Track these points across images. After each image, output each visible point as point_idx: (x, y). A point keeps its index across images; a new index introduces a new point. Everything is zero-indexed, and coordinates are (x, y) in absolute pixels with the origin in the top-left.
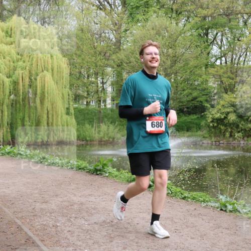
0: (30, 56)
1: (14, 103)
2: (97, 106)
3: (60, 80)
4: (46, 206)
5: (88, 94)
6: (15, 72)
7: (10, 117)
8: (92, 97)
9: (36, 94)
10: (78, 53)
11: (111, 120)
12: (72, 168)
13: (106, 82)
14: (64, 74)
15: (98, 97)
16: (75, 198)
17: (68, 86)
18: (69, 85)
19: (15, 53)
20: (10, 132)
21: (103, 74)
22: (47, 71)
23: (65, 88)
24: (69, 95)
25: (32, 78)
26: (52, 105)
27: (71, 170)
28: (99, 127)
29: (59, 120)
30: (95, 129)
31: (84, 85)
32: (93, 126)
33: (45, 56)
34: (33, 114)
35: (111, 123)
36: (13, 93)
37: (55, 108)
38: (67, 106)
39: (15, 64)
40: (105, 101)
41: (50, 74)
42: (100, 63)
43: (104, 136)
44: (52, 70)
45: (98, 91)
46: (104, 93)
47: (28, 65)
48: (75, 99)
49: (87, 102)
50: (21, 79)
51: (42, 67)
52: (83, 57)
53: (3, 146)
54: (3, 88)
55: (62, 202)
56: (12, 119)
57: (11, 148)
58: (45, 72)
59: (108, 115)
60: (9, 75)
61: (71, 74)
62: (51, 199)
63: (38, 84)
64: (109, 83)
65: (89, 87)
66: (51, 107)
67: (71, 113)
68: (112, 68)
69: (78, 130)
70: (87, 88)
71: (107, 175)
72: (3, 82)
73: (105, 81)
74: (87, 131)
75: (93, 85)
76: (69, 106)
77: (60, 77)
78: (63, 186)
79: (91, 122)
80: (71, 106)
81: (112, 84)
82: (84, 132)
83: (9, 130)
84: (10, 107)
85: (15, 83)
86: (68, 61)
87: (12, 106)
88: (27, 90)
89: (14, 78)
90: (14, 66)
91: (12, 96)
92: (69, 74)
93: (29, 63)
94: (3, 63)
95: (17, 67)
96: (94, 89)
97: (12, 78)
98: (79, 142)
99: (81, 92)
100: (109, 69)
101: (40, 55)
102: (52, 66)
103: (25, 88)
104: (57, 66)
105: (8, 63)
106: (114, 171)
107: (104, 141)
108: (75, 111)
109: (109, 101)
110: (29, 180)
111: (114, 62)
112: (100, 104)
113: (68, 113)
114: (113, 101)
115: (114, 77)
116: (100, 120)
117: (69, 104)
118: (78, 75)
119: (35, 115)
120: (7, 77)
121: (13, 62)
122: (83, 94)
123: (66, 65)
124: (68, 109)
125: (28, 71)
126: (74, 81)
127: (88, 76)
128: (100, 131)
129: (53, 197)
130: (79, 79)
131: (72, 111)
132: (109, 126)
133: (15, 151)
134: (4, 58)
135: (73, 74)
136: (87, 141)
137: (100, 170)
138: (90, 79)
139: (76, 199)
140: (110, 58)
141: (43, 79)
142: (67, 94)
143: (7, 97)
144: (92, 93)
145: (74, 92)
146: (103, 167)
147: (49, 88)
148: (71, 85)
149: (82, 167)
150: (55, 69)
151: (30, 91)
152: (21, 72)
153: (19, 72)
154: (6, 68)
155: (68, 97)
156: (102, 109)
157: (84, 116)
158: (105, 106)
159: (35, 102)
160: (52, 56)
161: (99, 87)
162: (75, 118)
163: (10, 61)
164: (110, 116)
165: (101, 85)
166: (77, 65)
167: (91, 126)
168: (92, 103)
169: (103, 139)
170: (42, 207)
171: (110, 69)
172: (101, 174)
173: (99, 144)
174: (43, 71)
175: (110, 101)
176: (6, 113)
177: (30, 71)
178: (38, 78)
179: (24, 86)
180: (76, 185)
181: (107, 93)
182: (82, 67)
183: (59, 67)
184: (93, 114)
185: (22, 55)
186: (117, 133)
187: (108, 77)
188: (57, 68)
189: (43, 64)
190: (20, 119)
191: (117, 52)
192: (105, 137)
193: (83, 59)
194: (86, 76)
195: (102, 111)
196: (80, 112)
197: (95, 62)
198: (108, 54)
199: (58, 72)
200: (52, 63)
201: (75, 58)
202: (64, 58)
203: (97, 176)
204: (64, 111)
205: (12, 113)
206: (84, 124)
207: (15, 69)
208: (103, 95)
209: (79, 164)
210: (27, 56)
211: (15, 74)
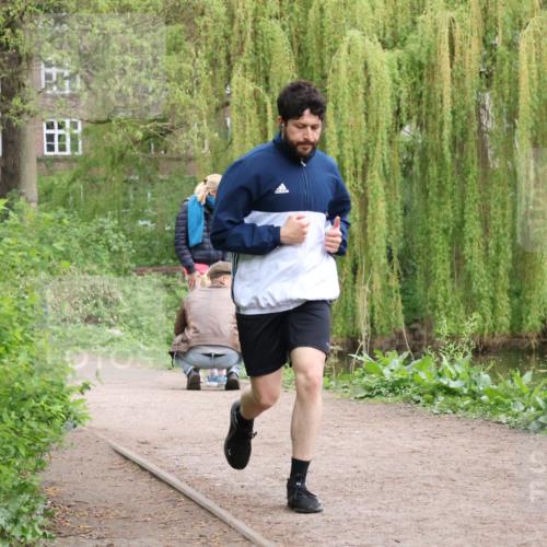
1: (416, 159)
6: (420, 18)
7: (400, 223)
9: (513, 115)
20: (403, 291)
25: (498, 40)
34: (504, 207)
36: (409, 118)
50: (445, 47)
53: (372, 355)
54: (366, 94)
56: (407, 236)
57: (407, 361)
60: (393, 34)
63: (524, 67)
72: (366, 67)
83: (394, 283)
84: (399, 177)
85: (420, 71)
87: (405, 174)
88: (471, 99)
89: (412, 47)
91: (407, 128)
97: (403, 46)
103: (463, 92)
110: (486, 511)
119: (508, 212)
120: (385, 45)
133: (423, 375)
143: (383, 135)
151: (488, 99)
152: (443, 16)
153: (437, 16)
159: (509, 151)
176: (380, 208)
177: (485, 10)
178: (525, 41)
179: (457, 80)
190: (445, 231)
205: (406, 209)
207: (418, 3)
211: (419, 26)
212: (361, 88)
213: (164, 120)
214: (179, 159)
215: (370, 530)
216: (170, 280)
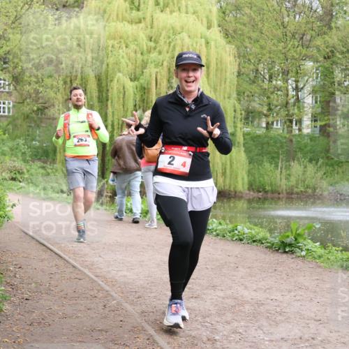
0: (170, 43)
2: (286, 130)
3: (221, 85)
4: (195, 304)
5: (270, 109)
6: (145, 71)
8: (277, 115)
10: (254, 35)
11: (309, 155)
12: (241, 240)
13: (302, 88)
14: (228, 74)
15: (287, 115)
16: (246, 293)
17: (235, 95)
18: (235, 92)
19: (145, 39)
21: (297, 73)
23: (229, 98)
24: (235, 111)
25: (174, 81)
27: (239, 242)
28: (288, 168)
30: (281, 172)
31: (264, 92)
32: (277, 166)
33: (197, 43)
35: (311, 161)
36: (140, 108)
38: (231, 130)
39: (145, 57)
40: (299, 122)
42: (292, 53)
43: (297, 184)
45: (287, 103)
46: (299, 107)
47: (167, 59)
48: (247, 118)
49: (268, 124)
50: (154, 82)
52: (262, 42)
54: (124, 98)
55: (223, 298)
59: (306, 147)
60: (135, 76)
61: (239, 74)
62: (205, 292)
64: (308, 88)
65: (272, 97)
67: (239, 143)
68: (314, 63)
69: (249, 173)
70: (268, 98)
71: (304, 253)
72: (124, 88)
73: (301, 85)
74: (268, 175)
75: (279, 93)
76: (236, 131)
77: (221, 79)
78: (224, 271)
79: (274, 159)
80: (238, 129)
81: (314, 92)
82: (261, 175)
85: (144, 90)
86: (235, 51)
89: (141, 81)
90: (143, 61)
91: (139, 112)
92: (236, 74)
93: (169, 55)
94: (125, 56)
95: (147, 63)
96: (281, 100)
97: (138, 81)
98: (252, 193)
99: (257, 106)
100: (309, 65)
101: (187, 40)
102: (207, 60)
104: (217, 59)
105: (132, 54)
106: (316, 247)
107: (297, 193)
108: (244, 139)
109: (307, 122)
111: (319, 50)
112: (292, 127)
114: (316, 121)
115: (317, 78)
116: (291, 156)
117: (235, 127)
118: (252, 75)
120: (131, 80)
121: (142, 54)
122: (260, 109)
123: (232, 58)
124: (233, 135)
125: (166, 69)
126: (245, 86)
127: (271, 77)
128: (289, 175)
129: (207, 288)
130: (254, 82)
131: (240, 139)
132: (305, 167)
134: (126, 47)
135: (243, 74)
136: (266, 192)
137: (290, 245)
138: (274, 82)
139: (247, 295)
140: (312, 44)
142: (233, 109)
144: (276, 106)
145: (246, 104)
146: (296, 239)
148: (240, 93)
149: (258, 238)
150: (213, 66)
152: (154, 71)
153: (151, 70)
154: (130, 64)
155: (233, 113)
156: (295, 135)
157: (263, 148)
158: (300, 130)
160: (207, 43)
161: (290, 96)
162: (245, 151)
163: (136, 52)
164: (309, 148)
165: (294, 93)
166: (251, 57)
167: (273, 165)
168: (277, 125)
169: (296, 190)
171: (312, 63)
172: (292, 252)
173: (287, 198)
175: (309, 123)
177: (169, 69)
179: (158, 94)
180: (248, 270)
181: (304, 107)
182: (260, 60)
183: (220, 61)
184: (278, 145)
185: (156, 42)
186: (322, 178)
187: (306, 78)
188: (217, 64)
191: (325, 33)
192: (299, 187)
193: (262, 47)
194: (267, 77)
195: (294, 140)
196: (254, 141)
197: (283, 51)
198: (308, 37)
199: (217, 70)
200: (208, 54)
201: (248, 45)
202: (228, 46)
203: (285, 256)
206: (260, 163)
207: (144, 65)
208: (296, 111)
209: (253, 232)
210: (165, 42)
211: (144, 74)
212: (121, 96)
213: (45, 103)
214: (50, 119)
215: (121, 265)
216: (45, 165)
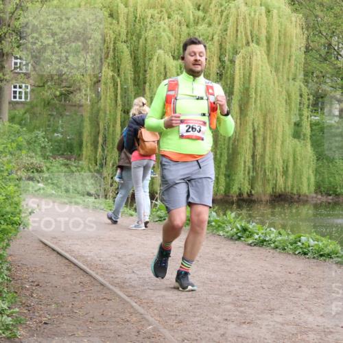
0: (222, 12)
3: (284, 64)
4: (248, 332)
12: (305, 254)
14: (293, 50)
16: (310, 319)
17: (301, 76)
18: (302, 73)
19: (191, 7)
22: (258, 43)
23: (294, 79)
24: (301, 96)
26: (265, 116)
27: (303, 256)
29: (278, 148)
31: (338, 72)
33: (255, 12)
37: (270, 122)
38: (295, 119)
39: (192, 30)
41: (264, 49)
44: (268, 41)
47: (218, 32)
48: (315, 105)
49: (341, 111)
51: (246, 34)
52: (337, 10)
55: (282, 324)
58: (253, 45)
60: (178, 52)
61: (308, 50)
62: (260, 316)
63: (237, 72)
66: (261, 121)
67: (304, 135)
69: (317, 172)
72: (165, 68)
74: (339, 175)
76: (301, 120)
77: (284, 56)
78: (284, 291)
80: (305, 118)
82: (332, 175)
86: (303, 21)
90: (189, 34)
92: (303, 49)
94: (167, 28)
98: (319, 197)
101: (243, 8)
102: (268, 32)
104: (280, 31)
105: (176, 27)
108: (312, 130)
113: (297, 135)
117: (301, 115)
118: (323, 52)
120: (174, 58)
121: (187, 26)
123: (299, 30)
124: (297, 125)
125: (217, 44)
126: (314, 64)
129: (262, 312)
130: (325, 60)
131: (307, 130)
134: (169, 17)
135: (312, 50)
136: (337, 195)
139: (311, 320)
141: (248, 60)
142: (298, 94)
145: (315, 87)
147: (260, 81)
148: (308, 74)
149: (326, 251)
150: (275, 39)
154: (173, 39)
155: (299, 98)
160: (268, 11)
162: (312, 145)
163: (180, 23)
166: (322, 29)
170: (241, 332)
174: (248, 44)
177: (221, 44)
178: (237, 59)
180: (313, 291)
183: (283, 34)
185: (205, 11)
188: (280, 38)
189: (249, 28)
193: (337, 16)
199: (279, 45)
200: (269, 26)
201: (319, 13)
202: (294, 15)
204: (289, 130)
209: (321, 244)
210: (217, 11)
212: (162, 77)
